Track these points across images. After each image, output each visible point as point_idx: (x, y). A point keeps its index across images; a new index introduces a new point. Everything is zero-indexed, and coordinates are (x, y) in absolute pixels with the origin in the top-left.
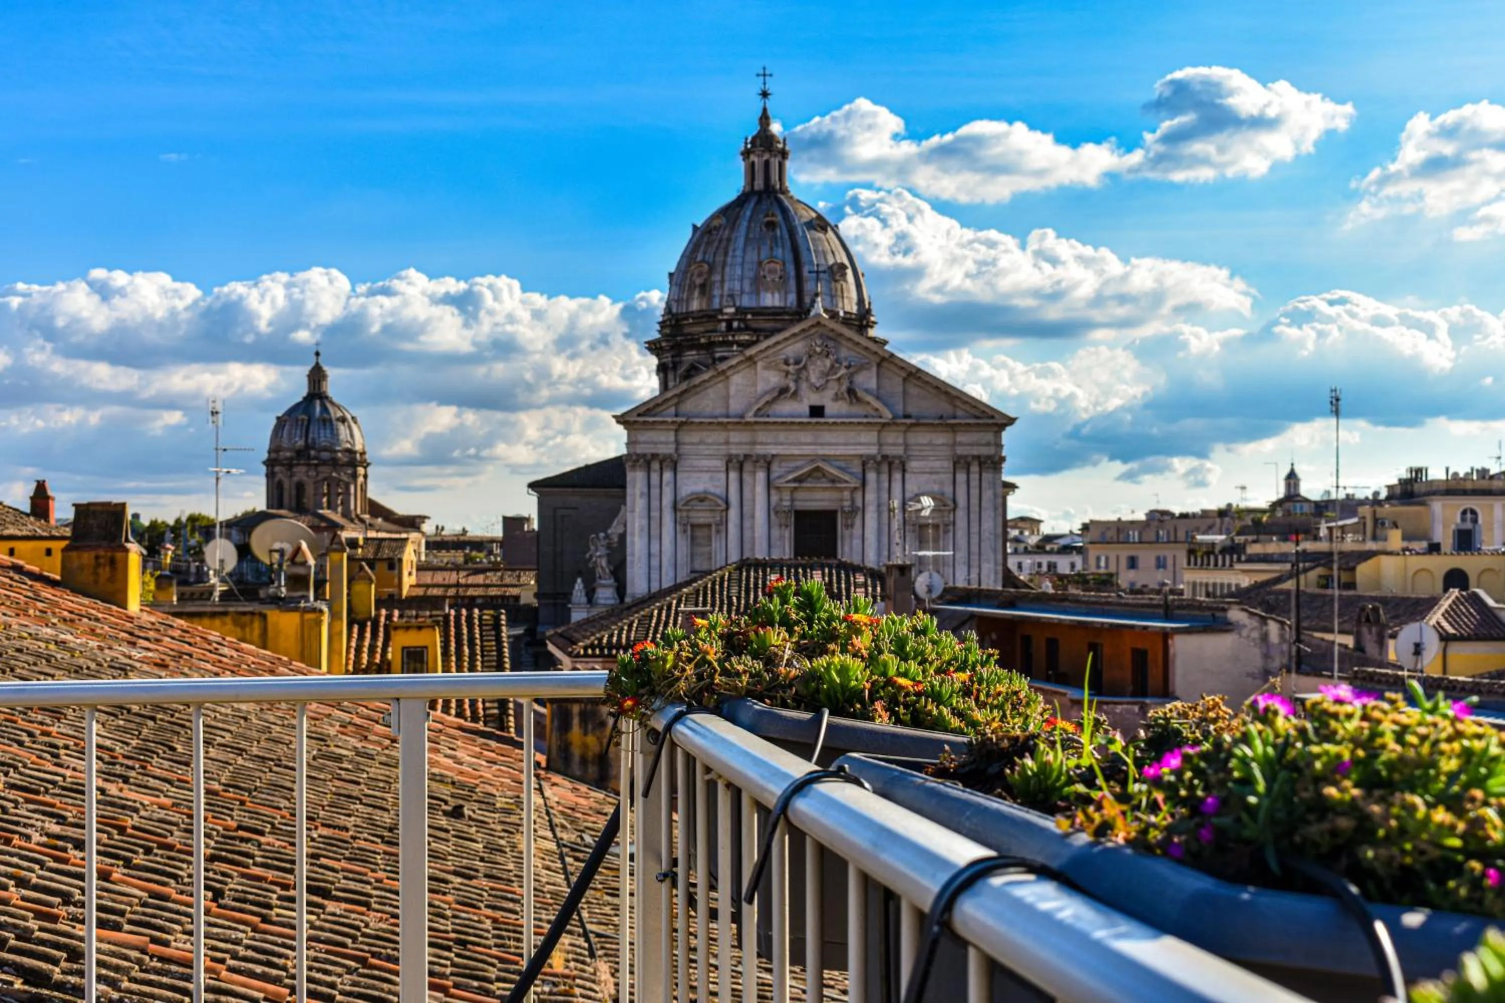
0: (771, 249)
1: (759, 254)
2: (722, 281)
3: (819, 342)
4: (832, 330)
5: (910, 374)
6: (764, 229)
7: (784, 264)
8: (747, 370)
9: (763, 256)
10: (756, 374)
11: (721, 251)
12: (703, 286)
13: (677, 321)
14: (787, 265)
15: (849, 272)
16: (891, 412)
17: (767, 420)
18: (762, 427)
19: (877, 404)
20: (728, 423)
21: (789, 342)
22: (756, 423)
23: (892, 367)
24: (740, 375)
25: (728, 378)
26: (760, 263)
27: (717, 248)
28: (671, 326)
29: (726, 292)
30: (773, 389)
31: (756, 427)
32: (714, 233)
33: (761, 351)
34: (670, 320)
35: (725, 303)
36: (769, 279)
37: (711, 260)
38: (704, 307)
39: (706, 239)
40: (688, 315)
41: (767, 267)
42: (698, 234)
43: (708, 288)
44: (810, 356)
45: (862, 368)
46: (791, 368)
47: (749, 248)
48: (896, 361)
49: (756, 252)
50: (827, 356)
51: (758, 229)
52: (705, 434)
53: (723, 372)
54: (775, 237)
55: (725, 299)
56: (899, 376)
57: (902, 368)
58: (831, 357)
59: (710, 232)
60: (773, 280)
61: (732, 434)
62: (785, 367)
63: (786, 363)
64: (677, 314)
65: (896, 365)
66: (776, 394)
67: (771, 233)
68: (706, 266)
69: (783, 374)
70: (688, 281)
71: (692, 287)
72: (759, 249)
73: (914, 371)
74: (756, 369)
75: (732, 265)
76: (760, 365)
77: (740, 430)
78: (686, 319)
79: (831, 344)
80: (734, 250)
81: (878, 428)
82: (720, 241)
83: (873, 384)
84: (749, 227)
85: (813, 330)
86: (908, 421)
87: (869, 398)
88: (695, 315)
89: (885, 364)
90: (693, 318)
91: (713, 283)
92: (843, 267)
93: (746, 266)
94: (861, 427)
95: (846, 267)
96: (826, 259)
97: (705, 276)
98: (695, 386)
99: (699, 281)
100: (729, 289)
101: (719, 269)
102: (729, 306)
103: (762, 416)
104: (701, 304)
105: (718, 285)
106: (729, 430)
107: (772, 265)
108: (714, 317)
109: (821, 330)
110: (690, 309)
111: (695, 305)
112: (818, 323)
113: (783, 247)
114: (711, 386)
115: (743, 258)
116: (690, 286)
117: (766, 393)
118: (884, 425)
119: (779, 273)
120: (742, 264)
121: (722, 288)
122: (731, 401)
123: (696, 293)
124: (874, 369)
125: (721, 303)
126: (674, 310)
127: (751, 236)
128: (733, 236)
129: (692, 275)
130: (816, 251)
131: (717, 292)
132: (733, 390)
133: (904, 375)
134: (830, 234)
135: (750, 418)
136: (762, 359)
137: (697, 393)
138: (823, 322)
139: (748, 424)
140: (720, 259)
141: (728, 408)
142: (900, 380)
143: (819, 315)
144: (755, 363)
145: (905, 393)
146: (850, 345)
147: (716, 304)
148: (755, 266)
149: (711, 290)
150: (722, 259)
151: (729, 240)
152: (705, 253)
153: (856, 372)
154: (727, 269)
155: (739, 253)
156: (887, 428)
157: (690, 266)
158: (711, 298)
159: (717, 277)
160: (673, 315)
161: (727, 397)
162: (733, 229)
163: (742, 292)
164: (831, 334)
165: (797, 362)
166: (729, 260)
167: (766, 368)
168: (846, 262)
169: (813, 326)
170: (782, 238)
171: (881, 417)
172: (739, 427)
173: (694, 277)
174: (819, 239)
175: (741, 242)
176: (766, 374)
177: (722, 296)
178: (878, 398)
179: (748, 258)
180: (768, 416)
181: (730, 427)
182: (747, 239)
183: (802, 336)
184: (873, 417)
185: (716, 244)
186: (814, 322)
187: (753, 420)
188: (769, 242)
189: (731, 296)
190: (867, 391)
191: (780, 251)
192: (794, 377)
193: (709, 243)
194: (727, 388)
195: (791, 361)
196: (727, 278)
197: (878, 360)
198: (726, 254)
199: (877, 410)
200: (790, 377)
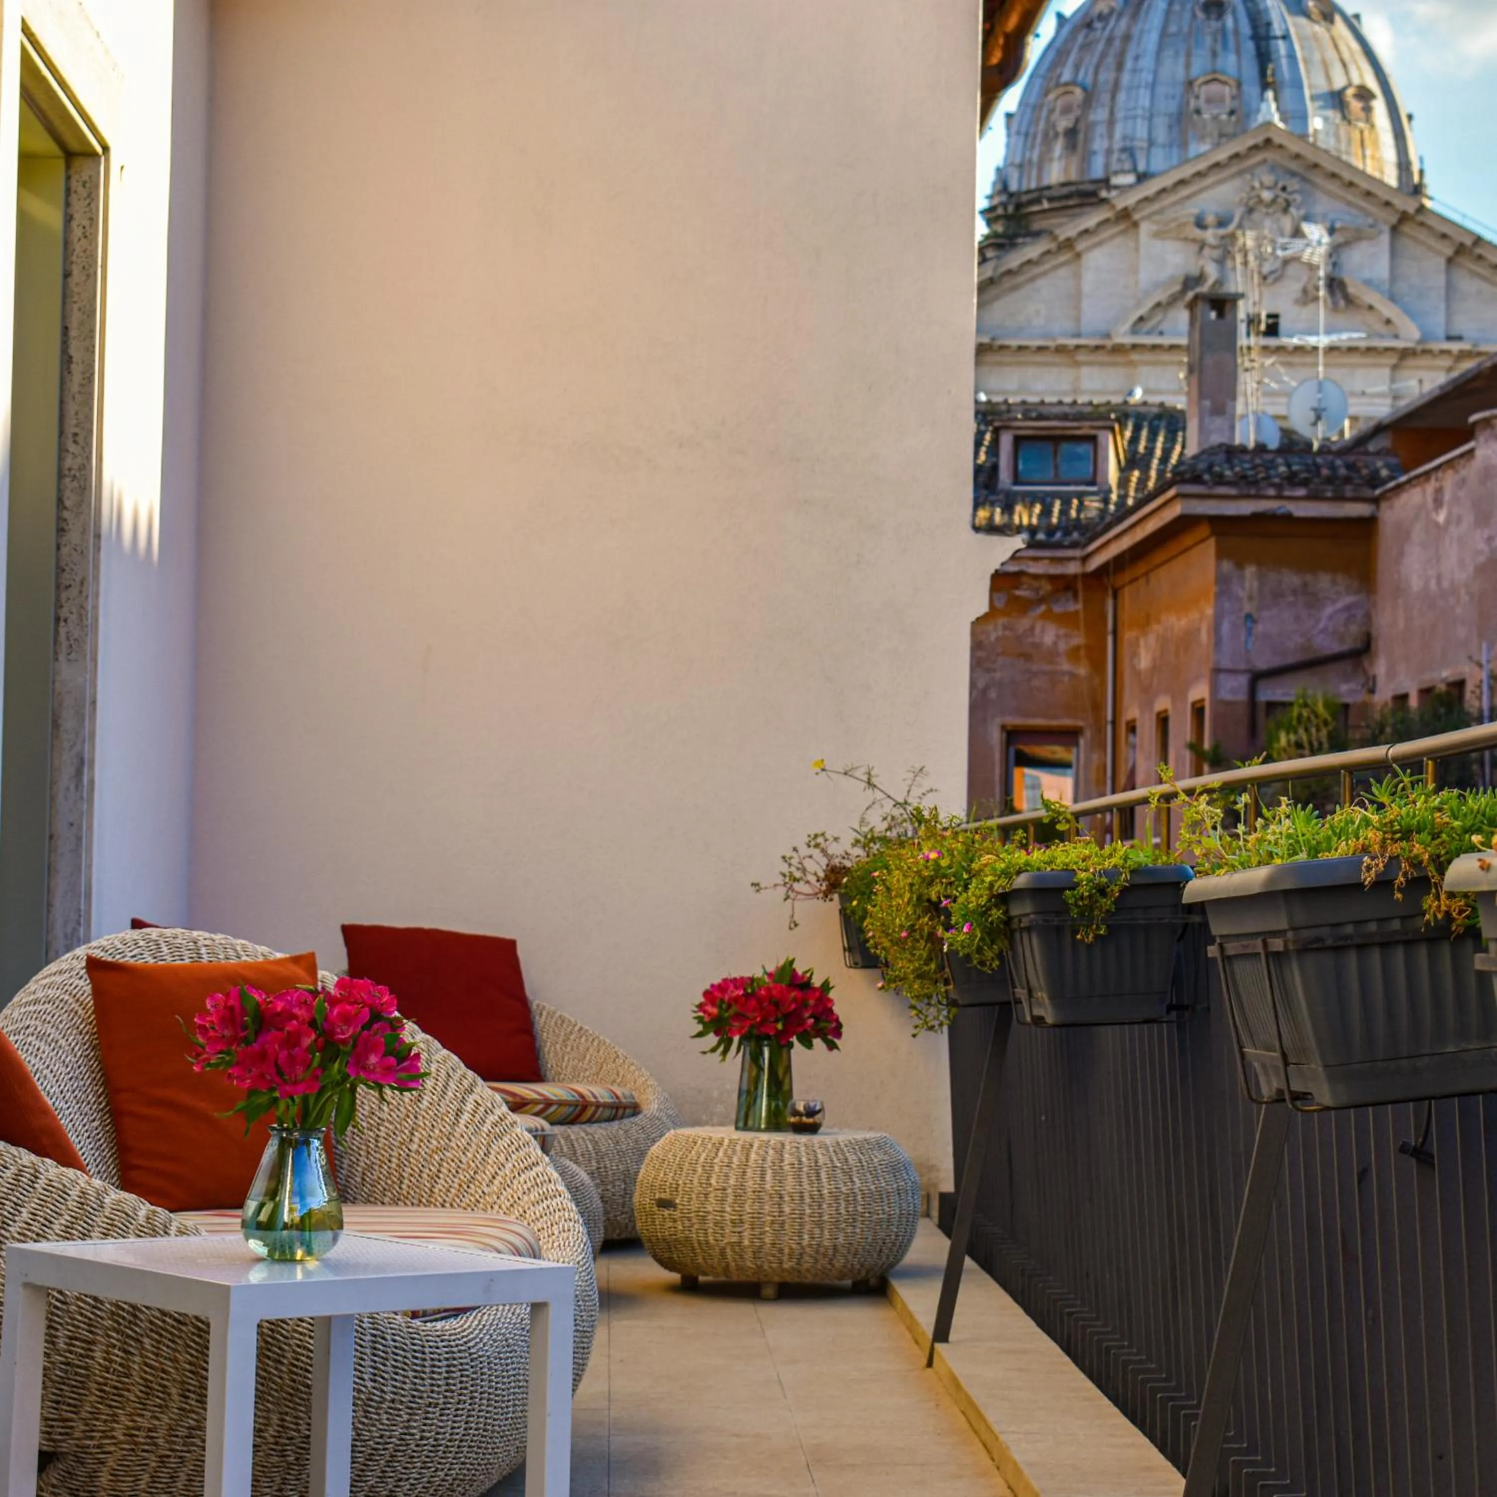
0: (1214, 54)
1: (1188, 66)
2: (1111, 123)
3: (1268, 179)
4: (1298, 156)
5: (1460, 249)
6: (1200, 15)
7: (1239, 85)
8: (1118, 240)
9: (1195, 70)
10: (1137, 249)
11: (1110, 60)
12: (1071, 133)
13: (1019, 206)
14: (1245, 88)
15: (1379, 106)
16: (1421, 328)
17: (1158, 340)
18: (1148, 357)
19: (1388, 310)
20: (1078, 347)
21: (1209, 180)
22: (1134, 347)
23: (1422, 235)
24: (1105, 249)
25: (1078, 256)
26: (1190, 83)
27: (1103, 55)
28: (1007, 217)
29: (1117, 145)
30: (1172, 280)
31: (1135, 357)
32: (1098, 25)
33: (1146, 199)
34: (1004, 205)
35: (1115, 166)
36: (1206, 116)
37: (1089, 80)
38: (1074, 176)
39: (1080, 39)
40: (1041, 193)
41: (1204, 91)
42: (1066, 29)
43: (1081, 136)
44: (1251, 211)
45: (1357, 236)
46: (1210, 236)
47: (1168, 53)
48: (1431, 222)
49: (1182, 60)
50: (1286, 210)
51: (1187, 16)
52: (1031, 371)
53: (1068, 244)
54: (1223, 31)
55: (1115, 156)
56: (1438, 253)
57: (1444, 236)
58: (1292, 210)
59: (1089, 25)
60: (1215, 118)
61: (1085, 371)
62: (1198, 233)
63: (1200, 224)
64: (1019, 193)
65: (1430, 228)
66: (1177, 287)
67: (1214, 24)
68: (1078, 91)
69: (1195, 247)
70: (1042, 125)
71: (1048, 139)
72: (1189, 55)
73: (1468, 242)
74: (1137, 241)
75: (1130, 88)
76: (1145, 228)
77: (1102, 364)
78: (1038, 201)
79: (1294, 184)
80: (1137, 58)
81: (1393, 360)
82: (1110, 40)
83: (1381, 269)
84: (1168, 13)
85: (1259, 157)
86: (1455, 347)
87: (1370, 297)
88: (1055, 193)
89: (1406, 228)
90: (1051, 200)
91: (1091, 126)
92: (1364, 95)
93: (1161, 90)
94: (1355, 359)
95: (1372, 96)
96: (1328, 78)
97: (1077, 112)
98: (1009, 272)
99: (1063, 124)
100: (1124, 138)
101: (1106, 97)
102: (1123, 172)
103: (1148, 333)
104: (1066, 170)
105: (1101, 129)
106: (1077, 364)
107: (1215, 88)
108: (1094, 194)
109: (1269, 155)
110: (1045, 183)
111: (1055, 174)
112: (1268, 141)
113: (1238, 53)
114: (1045, 273)
115: (1155, 73)
116: (1046, 135)
117: (1157, 286)
118: (1405, 354)
119: (1228, 104)
120: (1153, 86)
121: (1111, 136)
122: (1085, 304)
123: (1058, 148)
124: (1385, 238)
125: (1107, 165)
126: (1013, 187)
127: (1173, 29)
128: (1136, 31)
129: (1051, 111)
130: (1306, 61)
131: (1099, 144)
132: (1088, 280)
133: (1449, 251)
134: (1340, 26)
135: (1123, 337)
136: (1148, 217)
137: (1015, 288)
138: (1277, 140)
139: (1118, 349)
140: (1106, 76)
141: (1078, 319)
142: (1442, 262)
143: (1269, 124)
144: (1136, 225)
145: (1450, 288)
146: (1333, 186)
147: (1097, 171)
148: (1179, 90)
149: (1088, 140)
150: (1112, 76)
151: (1127, 38)
152: (1077, 67)
153: (1347, 244)
154: (1122, 97)
155: (1147, 62)
156: (1410, 362)
157: (1046, 94)
158: (1087, 158)
159: (1100, 114)
160: (1011, 195)
161: (1076, 297)
162: (1135, 16)
163: (1151, 143)
164: (1294, 166)
165: (1222, 223)
166: (1126, 78)
167: (1157, 235)
168: (1373, 85)
169: (1255, 148)
170: (1236, 32)
171: (1396, 337)
172: (1101, 357)
173: (1056, 116)
174: (1315, 37)
175: (1151, 40)
176: (1158, 246)
177: (1109, 152)
178: (1393, 298)
179: (1165, 73)
180: (1161, 333)
181: (1081, 357)
182: (1164, 34)
183: (1234, 169)
184: (1381, 336)
185: (1100, 46)
186: (1259, 139)
187: (1128, 340)
188: (1208, 40)
189: (1129, 151)
190: (1368, 283)
191: (1232, 58)
192: (1216, 253)
193: (1086, 47)
194: (1078, 276)
195: (1210, 219)
196: (1120, 115)
197: (1394, 220)
198: (1120, 67)
199: (1388, 322)
200: (1207, 251)
